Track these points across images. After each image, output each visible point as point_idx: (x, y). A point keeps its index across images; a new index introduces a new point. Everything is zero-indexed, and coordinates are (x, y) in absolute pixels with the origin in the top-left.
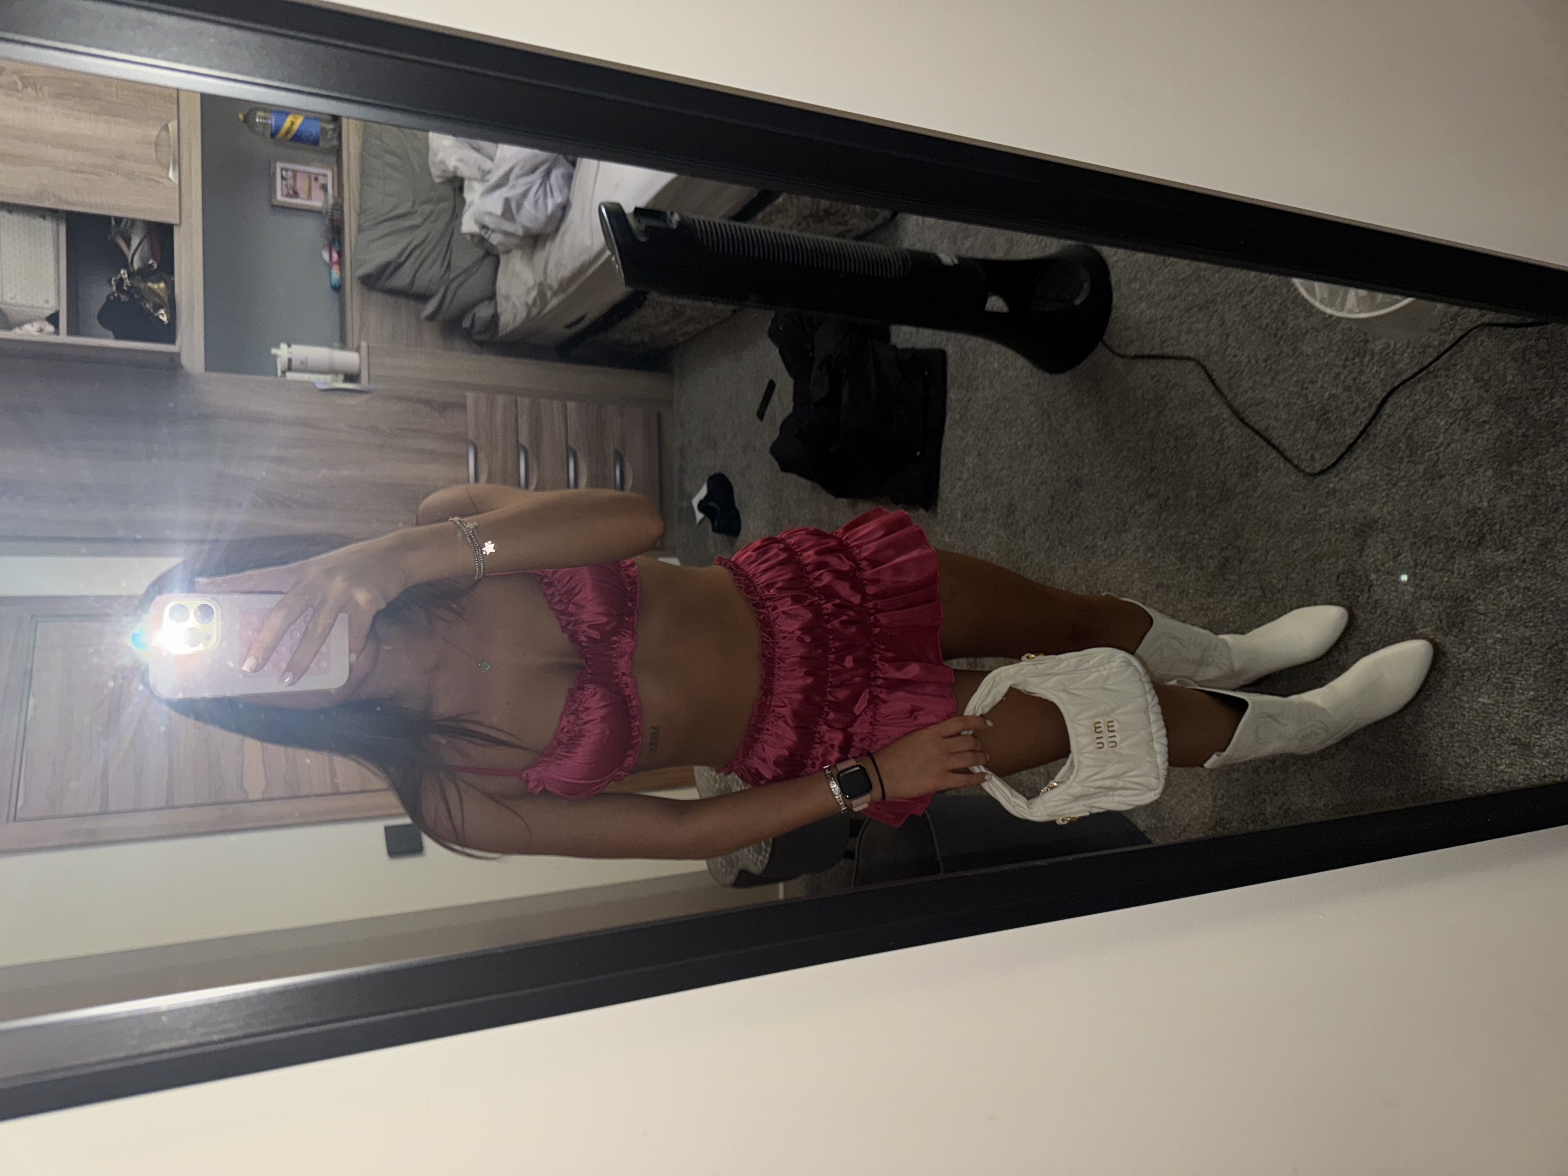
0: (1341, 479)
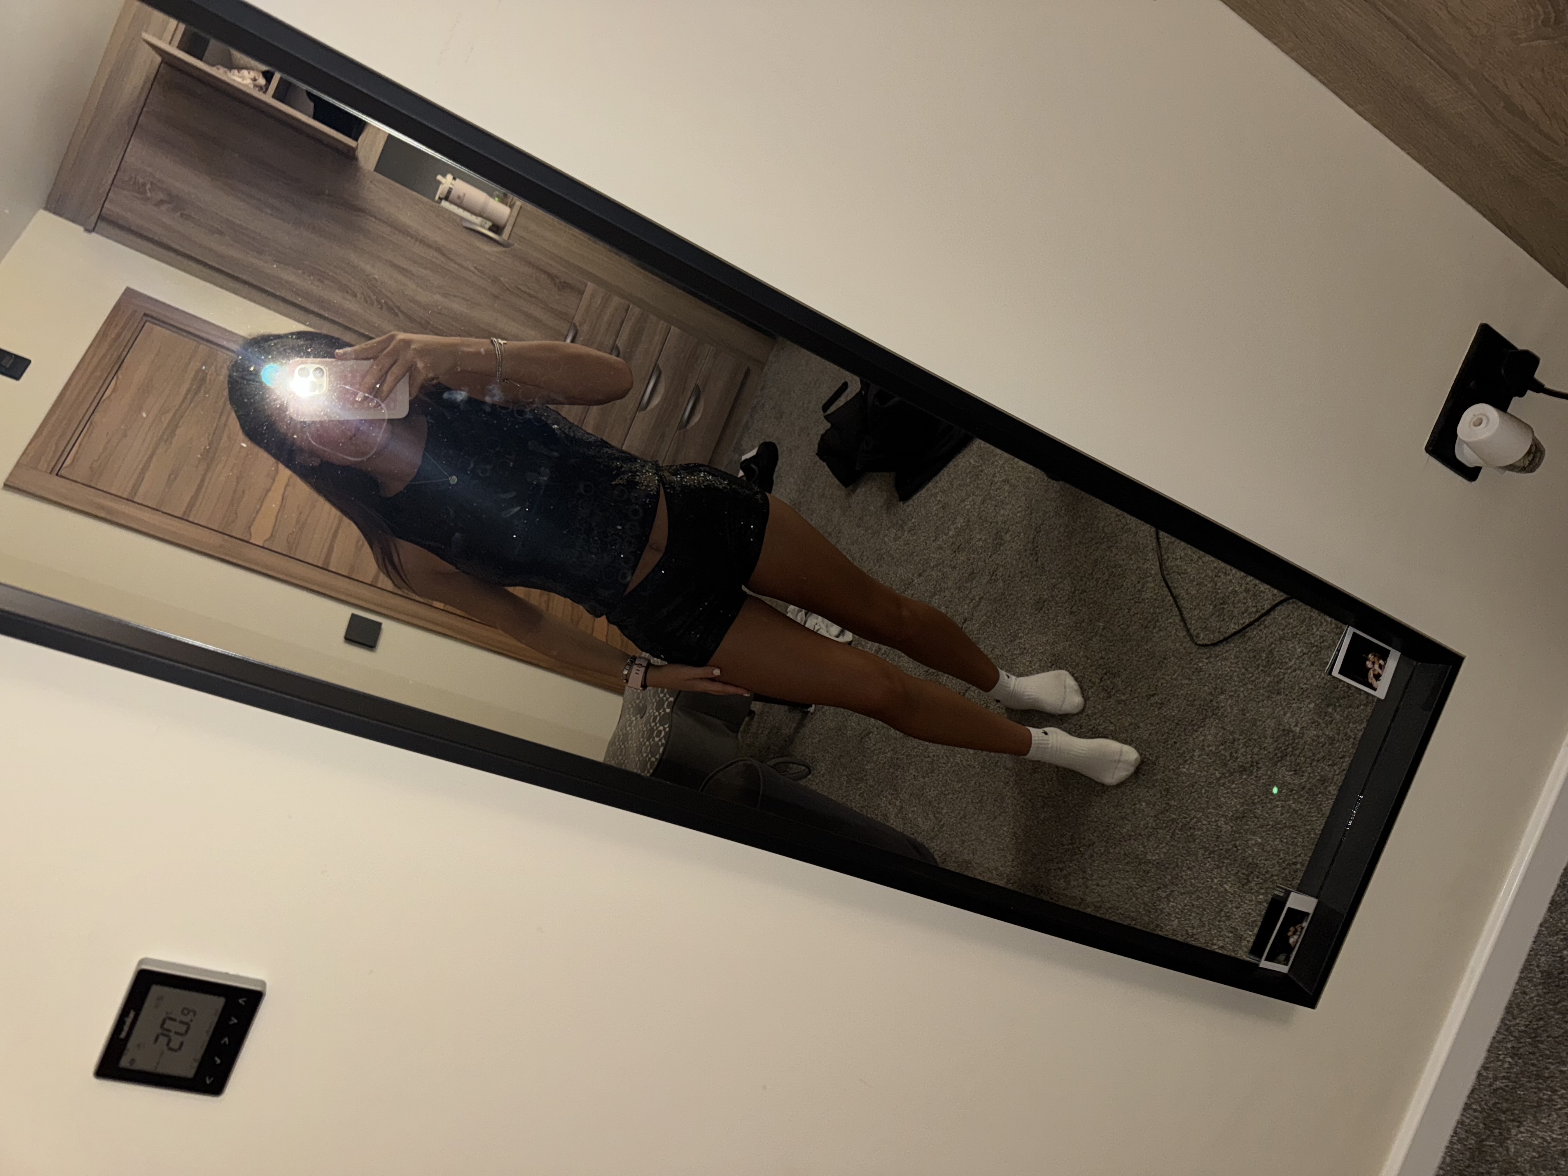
0: (1210, 662)
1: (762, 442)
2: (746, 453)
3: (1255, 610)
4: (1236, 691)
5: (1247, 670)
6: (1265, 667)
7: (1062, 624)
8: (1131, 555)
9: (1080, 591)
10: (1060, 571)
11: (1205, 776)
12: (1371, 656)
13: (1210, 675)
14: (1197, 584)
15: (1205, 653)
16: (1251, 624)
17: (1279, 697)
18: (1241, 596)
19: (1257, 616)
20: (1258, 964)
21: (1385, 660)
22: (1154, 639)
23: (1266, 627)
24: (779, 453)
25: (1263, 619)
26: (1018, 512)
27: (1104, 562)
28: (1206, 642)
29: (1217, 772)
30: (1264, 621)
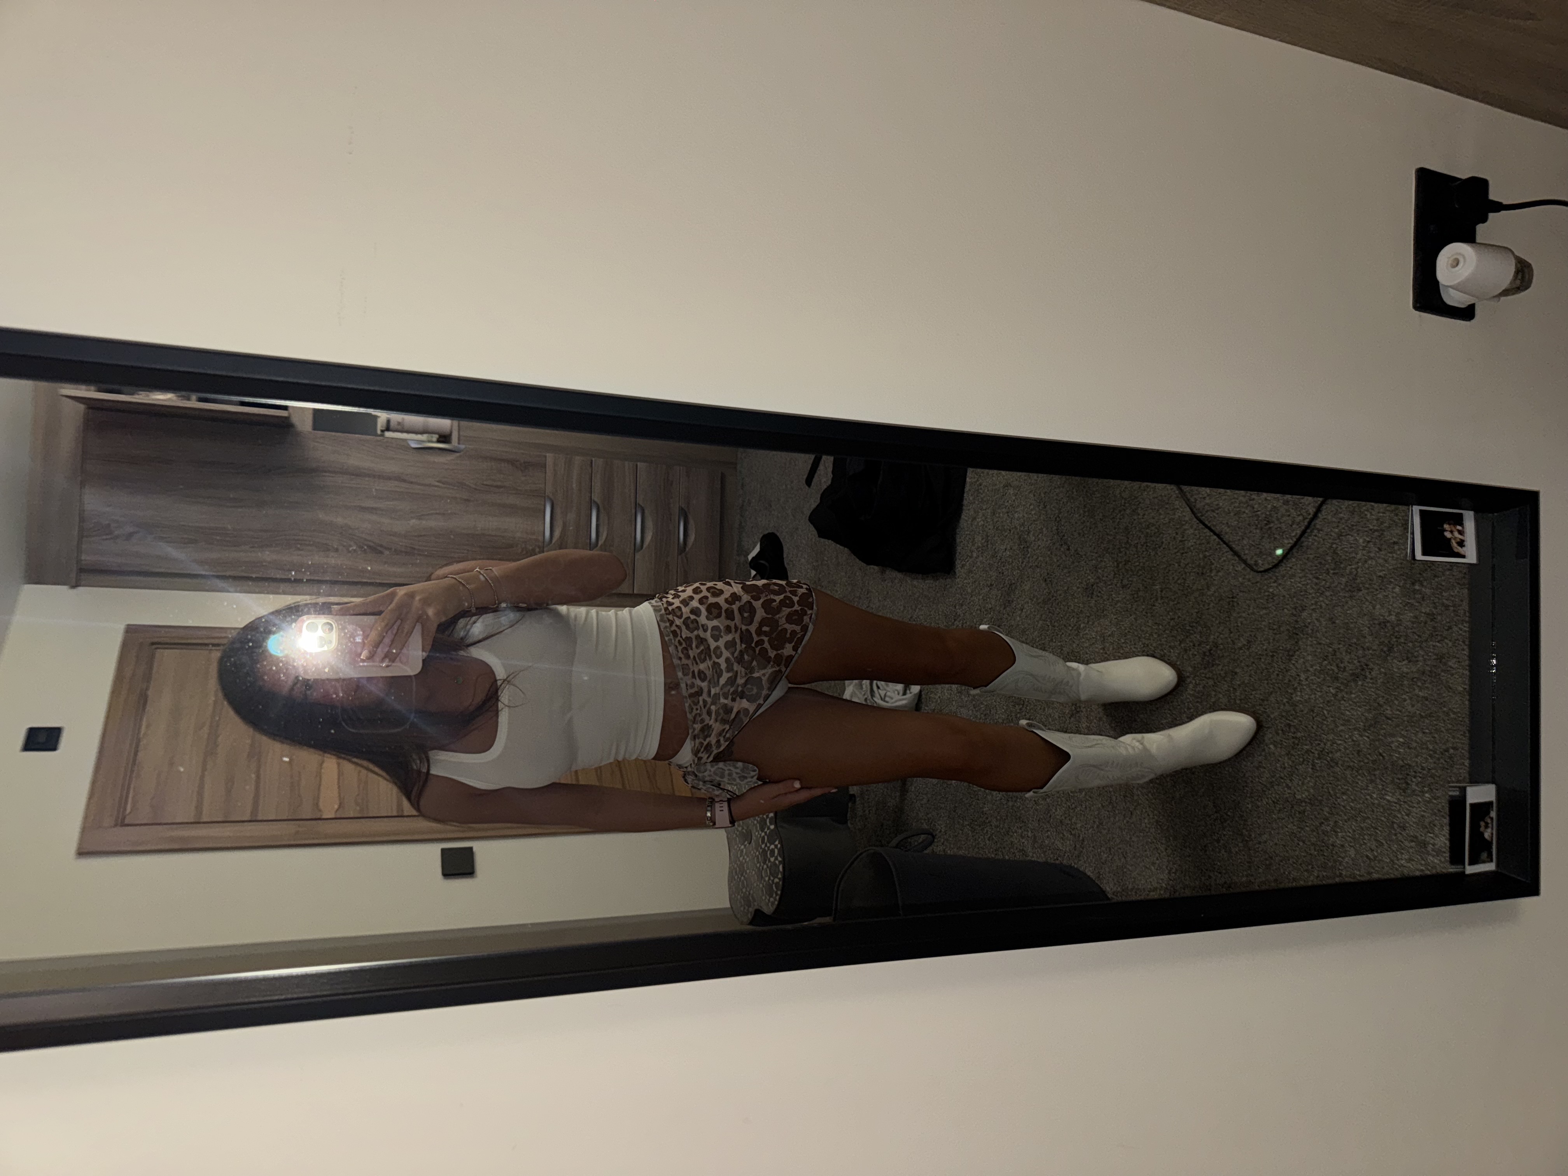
0: (1279, 585)
1: (761, 536)
2: (751, 552)
3: (1301, 518)
4: (1316, 603)
5: (1317, 578)
6: (1334, 569)
7: (1118, 601)
8: (1158, 511)
9: (1124, 563)
10: (1095, 551)
11: (1320, 697)
12: (1446, 526)
13: (1284, 596)
14: (1235, 515)
15: (1271, 578)
16: (1304, 532)
17: (1360, 594)
18: (1282, 510)
19: (1306, 523)
20: (1464, 872)
21: (1461, 524)
22: (1216, 582)
23: (1319, 530)
24: (782, 540)
25: (1313, 523)
26: (1032, 510)
27: (1135, 527)
28: (1267, 566)
29: (1331, 688)
30: (1315, 526)
